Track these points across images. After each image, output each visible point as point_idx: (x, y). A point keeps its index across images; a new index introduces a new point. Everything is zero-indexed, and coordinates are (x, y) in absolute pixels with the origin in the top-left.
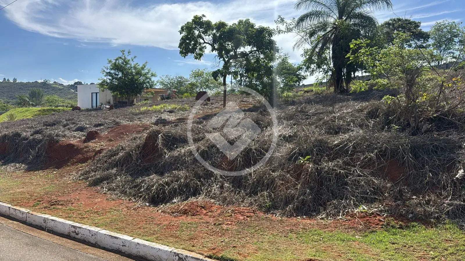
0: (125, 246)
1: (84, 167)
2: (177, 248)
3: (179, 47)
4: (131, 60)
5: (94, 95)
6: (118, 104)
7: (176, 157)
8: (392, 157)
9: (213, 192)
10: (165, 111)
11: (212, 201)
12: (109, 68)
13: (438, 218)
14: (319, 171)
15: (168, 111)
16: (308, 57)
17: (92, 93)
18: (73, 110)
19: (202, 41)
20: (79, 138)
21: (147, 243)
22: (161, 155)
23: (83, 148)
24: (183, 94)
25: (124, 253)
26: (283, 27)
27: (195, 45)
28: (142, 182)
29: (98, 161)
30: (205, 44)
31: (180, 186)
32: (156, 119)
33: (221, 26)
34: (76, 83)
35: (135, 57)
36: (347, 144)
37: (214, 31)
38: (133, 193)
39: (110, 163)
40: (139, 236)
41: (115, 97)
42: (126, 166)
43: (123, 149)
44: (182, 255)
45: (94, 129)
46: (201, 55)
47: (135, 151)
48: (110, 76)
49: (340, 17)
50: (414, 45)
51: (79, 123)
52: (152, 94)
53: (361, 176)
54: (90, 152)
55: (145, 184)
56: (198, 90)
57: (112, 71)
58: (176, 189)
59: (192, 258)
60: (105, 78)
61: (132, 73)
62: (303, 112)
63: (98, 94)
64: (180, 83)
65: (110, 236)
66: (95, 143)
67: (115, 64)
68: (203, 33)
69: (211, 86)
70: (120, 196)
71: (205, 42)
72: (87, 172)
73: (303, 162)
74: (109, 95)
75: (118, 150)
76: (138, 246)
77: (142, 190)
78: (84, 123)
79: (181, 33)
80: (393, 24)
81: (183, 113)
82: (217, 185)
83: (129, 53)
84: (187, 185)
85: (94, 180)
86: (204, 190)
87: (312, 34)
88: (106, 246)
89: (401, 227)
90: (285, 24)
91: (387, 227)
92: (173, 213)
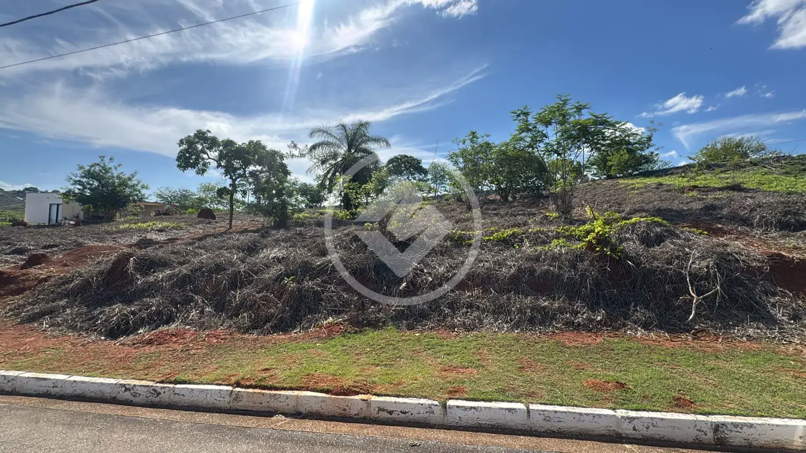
0: (56, 387)
1: (18, 300)
2: (125, 379)
3: (176, 160)
4: (113, 168)
5: (54, 208)
6: (91, 219)
7: (152, 282)
8: (361, 274)
9: (190, 318)
10: (153, 230)
11: (187, 327)
12: (79, 175)
13: (384, 322)
14: (299, 290)
15: (156, 230)
16: (320, 182)
17: (51, 205)
18: (13, 226)
19: (205, 156)
20: (15, 263)
21: (87, 379)
22: (132, 281)
23: (20, 276)
24: (186, 210)
25: (55, 395)
26: (296, 153)
27: (197, 159)
28: (100, 313)
29: (40, 292)
30: (209, 160)
31: (148, 315)
32: (138, 238)
33: (229, 143)
34: (26, 189)
35: (119, 165)
36: (327, 265)
37: (221, 148)
38: (86, 325)
39: (58, 294)
40: (78, 373)
41: (87, 211)
42: (82, 296)
43: (80, 275)
44: (129, 385)
45: (41, 252)
46: (204, 171)
47: (97, 277)
48: (80, 185)
49: (349, 150)
50: (417, 178)
51: (19, 243)
52: (141, 208)
53: (335, 292)
54: (30, 281)
55: (104, 315)
56: (207, 205)
57: (84, 180)
58: (144, 318)
59: (141, 386)
60: (72, 187)
61: (114, 183)
62: (301, 235)
63: (60, 207)
64: (185, 196)
65: (36, 378)
66: (39, 269)
67: (89, 171)
68: (207, 149)
69: (224, 202)
70: (65, 332)
71: (209, 158)
72: (20, 306)
73: (287, 283)
74: (77, 208)
75: (73, 276)
76: (74, 384)
77: (99, 322)
78: (28, 243)
79: (180, 146)
80: (401, 159)
81: (177, 232)
82: (196, 310)
83: (111, 159)
84: (159, 313)
85: (30, 316)
86: (179, 316)
87: (323, 162)
88: (29, 392)
89: (356, 332)
90: (298, 150)
91: (344, 334)
92: (134, 344)
